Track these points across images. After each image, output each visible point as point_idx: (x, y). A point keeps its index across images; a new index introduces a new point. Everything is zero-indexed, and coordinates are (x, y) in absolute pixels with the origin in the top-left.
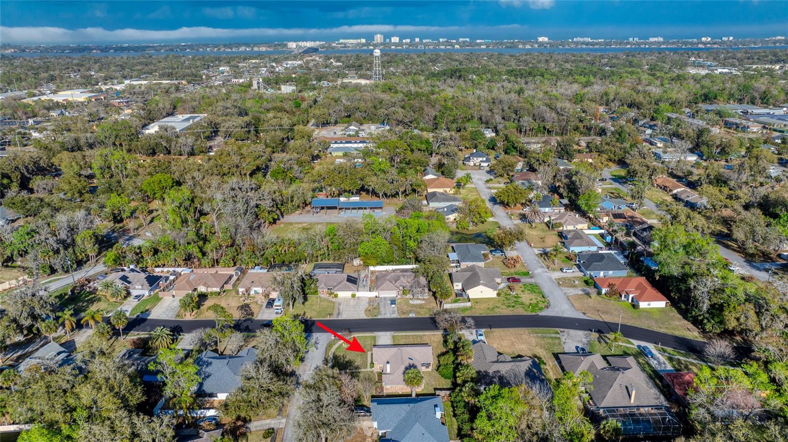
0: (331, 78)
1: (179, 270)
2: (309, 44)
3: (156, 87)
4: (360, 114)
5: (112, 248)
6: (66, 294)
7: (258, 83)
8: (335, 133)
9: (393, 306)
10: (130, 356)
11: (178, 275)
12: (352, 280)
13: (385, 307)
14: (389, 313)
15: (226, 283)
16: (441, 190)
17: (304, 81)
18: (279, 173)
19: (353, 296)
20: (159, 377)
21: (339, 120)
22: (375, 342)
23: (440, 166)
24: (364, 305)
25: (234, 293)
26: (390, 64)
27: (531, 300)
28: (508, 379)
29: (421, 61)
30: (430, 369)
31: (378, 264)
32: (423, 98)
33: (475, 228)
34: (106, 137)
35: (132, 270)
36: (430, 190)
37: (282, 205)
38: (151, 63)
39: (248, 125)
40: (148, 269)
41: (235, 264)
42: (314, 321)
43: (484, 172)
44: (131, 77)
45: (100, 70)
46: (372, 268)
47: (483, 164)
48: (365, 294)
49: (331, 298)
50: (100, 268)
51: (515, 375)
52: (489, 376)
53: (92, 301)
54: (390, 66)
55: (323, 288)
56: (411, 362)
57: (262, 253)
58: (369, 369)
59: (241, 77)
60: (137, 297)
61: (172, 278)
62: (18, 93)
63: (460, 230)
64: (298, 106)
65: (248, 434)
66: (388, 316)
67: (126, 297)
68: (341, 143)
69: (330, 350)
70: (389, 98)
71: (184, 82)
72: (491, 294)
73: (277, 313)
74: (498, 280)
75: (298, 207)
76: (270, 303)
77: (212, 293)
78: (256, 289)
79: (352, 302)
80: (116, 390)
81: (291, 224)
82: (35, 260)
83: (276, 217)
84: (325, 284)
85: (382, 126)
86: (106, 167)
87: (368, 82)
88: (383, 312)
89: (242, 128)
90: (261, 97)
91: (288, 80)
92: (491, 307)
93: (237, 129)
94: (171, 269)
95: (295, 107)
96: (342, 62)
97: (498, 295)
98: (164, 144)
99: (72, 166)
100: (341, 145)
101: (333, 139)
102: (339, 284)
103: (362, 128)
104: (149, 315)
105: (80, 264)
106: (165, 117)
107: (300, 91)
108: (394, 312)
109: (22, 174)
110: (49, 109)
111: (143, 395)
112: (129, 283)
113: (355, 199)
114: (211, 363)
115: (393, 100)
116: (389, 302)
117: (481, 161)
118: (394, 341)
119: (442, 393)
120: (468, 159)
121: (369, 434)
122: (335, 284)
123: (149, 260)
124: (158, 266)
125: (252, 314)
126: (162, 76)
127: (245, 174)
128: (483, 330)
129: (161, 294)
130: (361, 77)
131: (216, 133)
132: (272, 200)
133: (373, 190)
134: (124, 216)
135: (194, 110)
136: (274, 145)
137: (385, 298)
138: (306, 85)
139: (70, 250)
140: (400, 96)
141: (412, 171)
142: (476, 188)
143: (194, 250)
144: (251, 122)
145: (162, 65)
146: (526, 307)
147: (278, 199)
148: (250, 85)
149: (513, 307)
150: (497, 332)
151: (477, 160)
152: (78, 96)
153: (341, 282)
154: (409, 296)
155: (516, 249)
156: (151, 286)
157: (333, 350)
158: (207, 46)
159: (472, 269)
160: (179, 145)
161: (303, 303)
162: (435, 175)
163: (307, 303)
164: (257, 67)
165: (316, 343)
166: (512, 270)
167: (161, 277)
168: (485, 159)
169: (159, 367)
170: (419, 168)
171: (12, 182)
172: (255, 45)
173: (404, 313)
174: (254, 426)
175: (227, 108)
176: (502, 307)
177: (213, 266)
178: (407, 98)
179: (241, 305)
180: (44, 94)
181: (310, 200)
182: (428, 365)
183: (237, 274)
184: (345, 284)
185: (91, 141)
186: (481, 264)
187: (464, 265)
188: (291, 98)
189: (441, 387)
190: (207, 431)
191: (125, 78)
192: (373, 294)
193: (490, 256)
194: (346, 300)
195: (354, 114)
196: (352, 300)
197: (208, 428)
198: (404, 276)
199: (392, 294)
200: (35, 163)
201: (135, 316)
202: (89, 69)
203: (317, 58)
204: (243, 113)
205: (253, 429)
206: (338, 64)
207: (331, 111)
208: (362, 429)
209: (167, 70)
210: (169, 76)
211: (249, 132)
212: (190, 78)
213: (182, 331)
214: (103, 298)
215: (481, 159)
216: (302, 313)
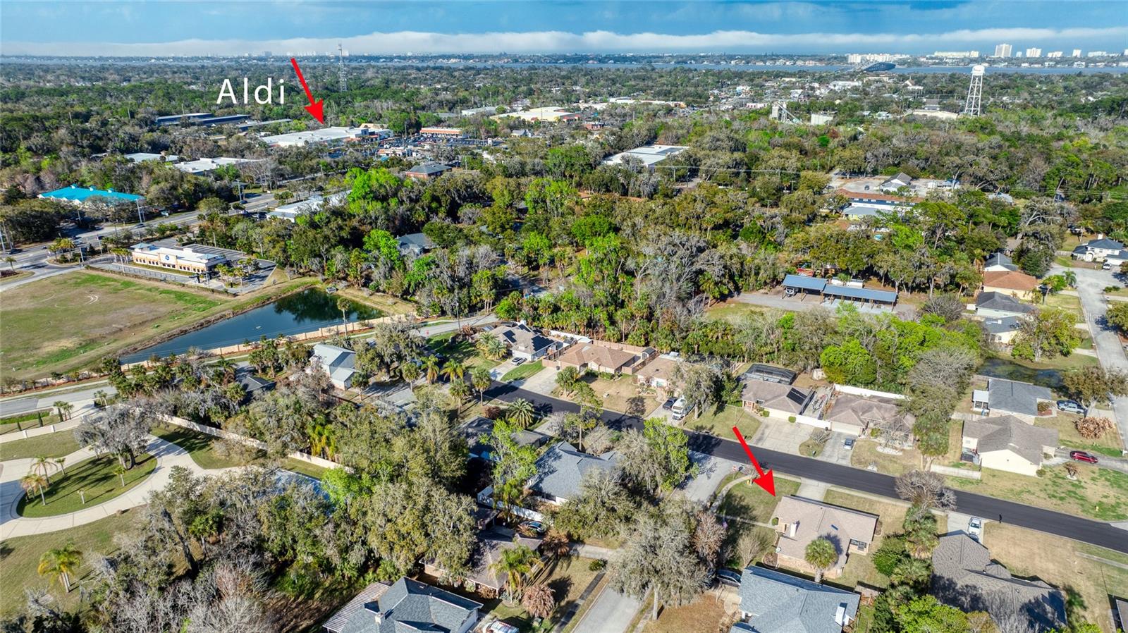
0: (894, 107)
1: (577, 337)
2: (881, 58)
3: (642, 108)
4: (916, 162)
5: (508, 295)
6: (446, 341)
7: (780, 109)
8: (867, 187)
9: (848, 448)
10: (478, 425)
11: (572, 342)
12: (795, 396)
13: (833, 447)
14: (836, 455)
15: (626, 364)
16: (1007, 292)
17: (850, 110)
18: (752, 233)
19: (792, 420)
20: (491, 456)
21: (880, 169)
22: (796, 491)
23: (1021, 254)
24: (804, 437)
25: (630, 380)
26: (1004, 91)
27: (1106, 497)
28: (987, 603)
29: (1065, 88)
30: (865, 552)
31: (848, 383)
32: (1038, 146)
33: (1046, 360)
34: (555, 165)
35: (522, 327)
36: (987, 289)
37: (741, 276)
38: (650, 78)
39: (738, 164)
40: (543, 330)
41: (647, 344)
42: (721, 440)
43: (1109, 275)
44: (620, 95)
45: (587, 84)
46: (838, 387)
47: (1110, 261)
48: (810, 421)
49: (758, 416)
50: (492, 319)
51: (1003, 603)
52: (954, 589)
53: (469, 355)
54: (1004, 95)
55: (750, 399)
56: (834, 532)
57: (684, 334)
58: (769, 525)
59: (761, 101)
60: (517, 360)
61: (565, 345)
62: (488, 109)
63: (1018, 360)
64: (824, 144)
65: (574, 559)
66: (833, 460)
67: (504, 358)
68: (869, 202)
69: (726, 484)
70: (975, 140)
71: (683, 104)
72: (1028, 469)
73: (675, 418)
74: (1050, 450)
75: (766, 284)
76: (670, 403)
77: (602, 374)
78: (660, 380)
79: (788, 428)
80: (432, 454)
81: (746, 305)
82: (428, 296)
83: (726, 292)
84: (755, 395)
85: (949, 183)
86: (540, 201)
87: (954, 116)
88: (827, 454)
89: (729, 167)
90: (775, 129)
91: (827, 107)
92: (1018, 489)
93: (721, 169)
94: (569, 335)
95: (820, 146)
96: (924, 85)
97: (1040, 473)
98: (622, 180)
99: (503, 195)
100: (869, 206)
101: (857, 194)
102: (775, 397)
103: (914, 183)
104: (522, 384)
105: (473, 309)
106: (637, 147)
107: (838, 124)
108: (844, 458)
109: (454, 198)
110: (512, 128)
111: (460, 469)
112: (514, 341)
113: (857, 284)
114: (560, 457)
115: (980, 145)
116: (843, 441)
117: (1109, 256)
118: (826, 497)
119: (867, 592)
120: (1082, 249)
121: (730, 612)
122: (769, 397)
123: (546, 319)
124: (556, 329)
125: (643, 412)
126: (657, 95)
127: (706, 230)
128: (984, 521)
129: (545, 362)
130: (944, 108)
131: (694, 173)
132: (725, 267)
133: (886, 275)
134: (541, 262)
135: (678, 140)
136: (765, 195)
137: (839, 434)
138: (852, 116)
139: (465, 291)
140: (996, 139)
141: (965, 256)
142: (1079, 299)
143: (601, 315)
144: (742, 160)
145: (663, 80)
146: (1087, 505)
147: (735, 267)
148: (769, 112)
149: (1062, 499)
150: (1010, 531)
151: (1100, 254)
152: (550, 114)
153: (779, 396)
154: (881, 440)
155: (1113, 409)
156: (536, 349)
157: (730, 486)
158: (732, 58)
159: (1004, 421)
160: (638, 183)
161: (715, 414)
162: (1007, 267)
163: (721, 415)
164: (787, 89)
165: (711, 470)
166: (1089, 441)
167: (552, 341)
168: (1117, 253)
169: (493, 443)
170: (977, 252)
171: (441, 206)
172: (800, 57)
173: (860, 463)
174: (583, 550)
175: (718, 140)
176: (1038, 493)
177: (619, 341)
178: (1007, 144)
179: (634, 396)
180: (515, 111)
181: (782, 275)
182: (862, 546)
183: (644, 355)
184: (784, 400)
185: (538, 168)
186: (1029, 419)
187: (995, 413)
188: (818, 132)
189: (871, 583)
190: (522, 536)
191: (612, 95)
192: (823, 424)
193: (1055, 410)
194: (779, 424)
195: (906, 161)
196: (788, 426)
197: (527, 533)
198: (879, 408)
199: (854, 431)
200: (467, 187)
201: (506, 382)
202: (575, 84)
203: (886, 79)
204: (739, 147)
205: (582, 554)
206: (917, 87)
207: (869, 155)
208: (723, 602)
209: (665, 88)
210: (666, 95)
211: (738, 174)
212: (691, 99)
213: (551, 412)
214: (482, 354)
215: (1110, 252)
216: (709, 426)
